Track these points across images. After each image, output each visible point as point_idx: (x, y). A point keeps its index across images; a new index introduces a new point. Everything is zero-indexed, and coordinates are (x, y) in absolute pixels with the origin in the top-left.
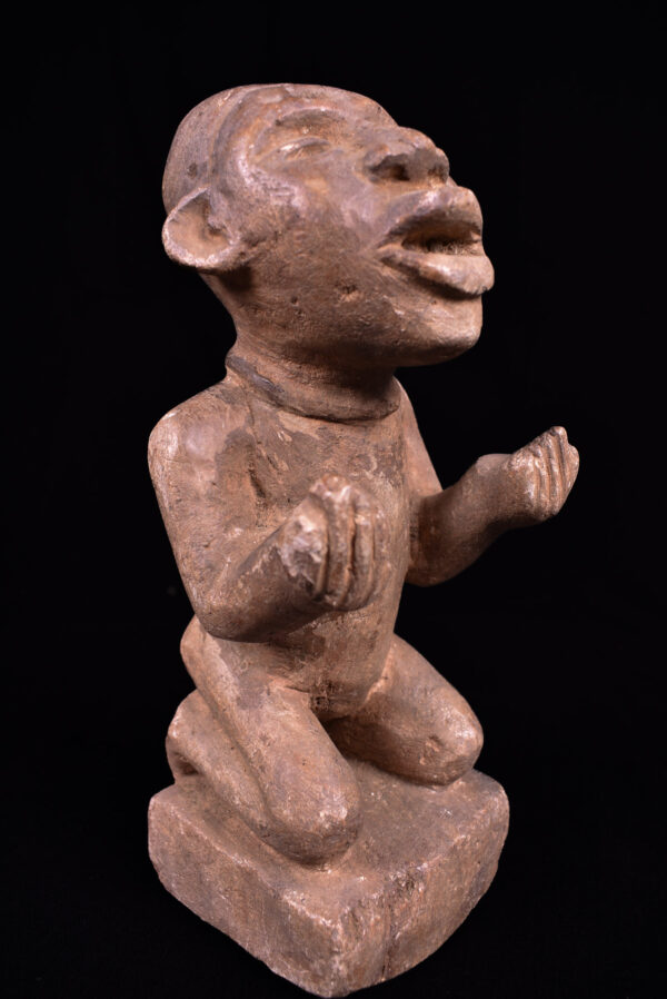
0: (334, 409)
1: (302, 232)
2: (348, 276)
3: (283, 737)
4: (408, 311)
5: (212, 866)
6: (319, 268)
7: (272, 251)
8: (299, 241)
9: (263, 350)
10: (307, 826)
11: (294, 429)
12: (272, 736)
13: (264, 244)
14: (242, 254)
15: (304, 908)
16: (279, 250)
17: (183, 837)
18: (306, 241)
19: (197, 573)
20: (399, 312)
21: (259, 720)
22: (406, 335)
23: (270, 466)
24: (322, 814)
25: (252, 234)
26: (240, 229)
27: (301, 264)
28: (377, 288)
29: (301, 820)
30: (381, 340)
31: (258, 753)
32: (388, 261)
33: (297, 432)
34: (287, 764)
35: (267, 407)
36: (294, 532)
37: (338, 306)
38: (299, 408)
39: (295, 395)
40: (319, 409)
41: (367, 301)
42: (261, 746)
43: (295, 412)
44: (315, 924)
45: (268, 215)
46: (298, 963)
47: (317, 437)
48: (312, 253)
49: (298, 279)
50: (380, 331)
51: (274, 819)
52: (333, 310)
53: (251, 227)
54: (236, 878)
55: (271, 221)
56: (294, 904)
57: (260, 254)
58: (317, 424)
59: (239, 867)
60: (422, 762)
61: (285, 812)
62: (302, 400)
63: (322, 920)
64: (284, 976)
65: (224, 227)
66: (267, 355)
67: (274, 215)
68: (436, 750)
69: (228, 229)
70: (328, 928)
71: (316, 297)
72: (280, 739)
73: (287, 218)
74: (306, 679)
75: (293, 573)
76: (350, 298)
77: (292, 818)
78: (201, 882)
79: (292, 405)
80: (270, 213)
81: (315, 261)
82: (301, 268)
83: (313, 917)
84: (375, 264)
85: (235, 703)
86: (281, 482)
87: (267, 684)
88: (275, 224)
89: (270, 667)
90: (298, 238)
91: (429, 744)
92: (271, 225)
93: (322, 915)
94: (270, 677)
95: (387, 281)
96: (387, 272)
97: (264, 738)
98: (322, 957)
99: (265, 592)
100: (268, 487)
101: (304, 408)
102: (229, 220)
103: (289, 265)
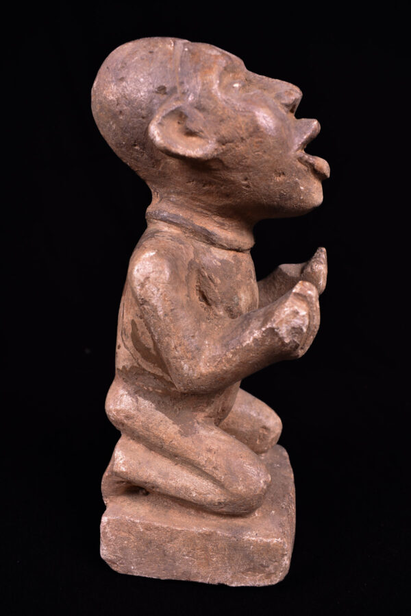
0: (242, 244)
1: (260, 139)
2: (281, 167)
3: (221, 446)
4: (305, 188)
5: (176, 541)
6: (267, 161)
7: (237, 149)
8: (258, 145)
9: (199, 209)
10: (255, 491)
11: (222, 258)
12: (215, 447)
13: (231, 144)
14: (216, 149)
15: (261, 538)
16: (241, 148)
17: (143, 533)
18: (263, 145)
19: (189, 355)
20: (302, 188)
21: (201, 441)
22: (302, 201)
23: (211, 283)
24: (262, 482)
25: (224, 137)
26: (215, 134)
27: (256, 158)
28: (294, 174)
29: (251, 489)
30: (289, 204)
31: (209, 461)
32: (300, 159)
33: (223, 259)
34: (232, 460)
35: (203, 245)
36: (292, 316)
37: (272, 184)
38: (225, 245)
39: (223, 237)
40: (236, 245)
41: (288, 181)
42: (209, 455)
43: (222, 247)
44: (271, 544)
45: (237, 127)
46: (255, 572)
47: (232, 261)
48: (265, 152)
49: (252, 167)
50: (291, 198)
51: (233, 495)
52: (269, 186)
53: (223, 132)
54: (197, 541)
55: (239, 131)
56: (254, 539)
57: (228, 150)
58: (232, 253)
59: (200, 534)
60: (258, 442)
61: (239, 488)
62: (226, 239)
63: (275, 541)
64: (243, 585)
65: (202, 131)
66: (202, 212)
67: (241, 127)
68: (266, 433)
69: (205, 132)
70: (281, 543)
71: (261, 178)
72: (220, 447)
73: (251, 130)
74: (214, 410)
75: (287, 341)
76: (279, 179)
77: (245, 490)
78: (165, 555)
79: (220, 243)
80: (238, 125)
81: (266, 157)
82: (256, 161)
83: (269, 540)
84: (295, 161)
85: (179, 435)
86: (217, 291)
87: (194, 418)
88: (241, 132)
89: (194, 408)
90: (257, 143)
91: (261, 431)
92: (238, 133)
93: (273, 537)
94: (195, 413)
95: (299, 171)
96: (299, 165)
97: (210, 450)
98: (276, 561)
99: (252, 357)
100: (210, 296)
101: (227, 244)
102: (205, 126)
103: (248, 158)
